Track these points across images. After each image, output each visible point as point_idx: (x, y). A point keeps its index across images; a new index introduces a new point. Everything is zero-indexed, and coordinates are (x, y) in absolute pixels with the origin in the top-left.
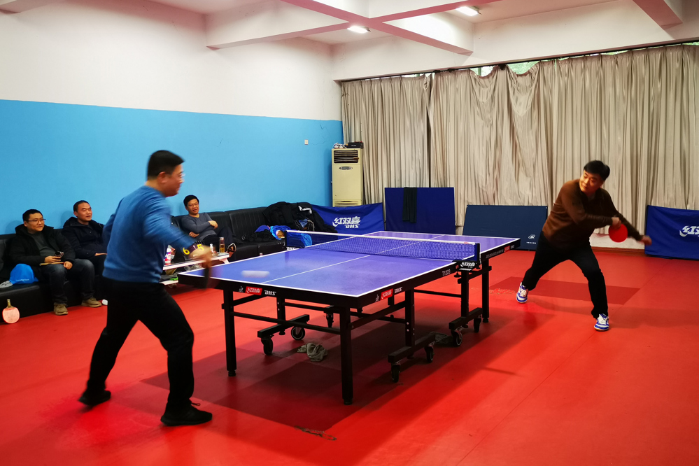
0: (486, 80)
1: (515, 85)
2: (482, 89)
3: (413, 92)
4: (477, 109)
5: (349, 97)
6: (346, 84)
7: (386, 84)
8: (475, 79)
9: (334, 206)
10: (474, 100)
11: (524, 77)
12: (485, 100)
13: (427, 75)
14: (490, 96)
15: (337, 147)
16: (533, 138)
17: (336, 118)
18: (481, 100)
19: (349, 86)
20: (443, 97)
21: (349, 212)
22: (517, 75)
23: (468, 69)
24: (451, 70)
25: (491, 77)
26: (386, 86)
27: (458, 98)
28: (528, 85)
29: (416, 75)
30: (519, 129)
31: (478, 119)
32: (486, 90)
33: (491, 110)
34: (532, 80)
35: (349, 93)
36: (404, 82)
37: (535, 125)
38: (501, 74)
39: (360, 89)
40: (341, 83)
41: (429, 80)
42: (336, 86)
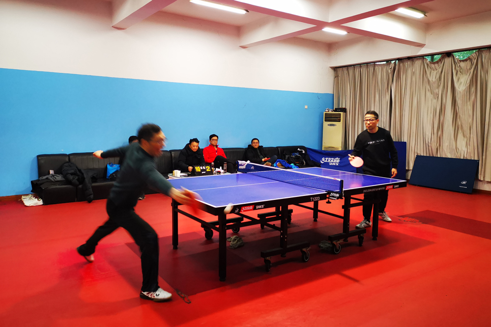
0: (436, 65)
1: (458, 69)
2: (432, 71)
3: (382, 74)
4: (428, 87)
5: (340, 78)
6: (338, 69)
7: (364, 69)
8: (428, 65)
9: (323, 149)
10: (426, 80)
11: (465, 62)
12: (434, 80)
13: (393, 62)
14: (438, 76)
15: (327, 111)
16: (470, 107)
17: (330, 91)
18: (430, 80)
19: (340, 71)
20: (403, 77)
21: (333, 154)
22: (460, 61)
23: (422, 57)
24: (409, 58)
25: (440, 63)
26: (364, 70)
27: (414, 79)
28: (468, 68)
29: (385, 63)
30: (459, 101)
31: (428, 94)
32: (435, 72)
33: (439, 86)
34: (472, 64)
35: (340, 76)
36: (377, 68)
37: (473, 97)
38: (448, 61)
39: (347, 72)
40: (335, 69)
41: (393, 65)
42: (332, 71)
